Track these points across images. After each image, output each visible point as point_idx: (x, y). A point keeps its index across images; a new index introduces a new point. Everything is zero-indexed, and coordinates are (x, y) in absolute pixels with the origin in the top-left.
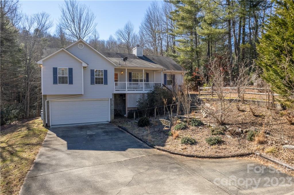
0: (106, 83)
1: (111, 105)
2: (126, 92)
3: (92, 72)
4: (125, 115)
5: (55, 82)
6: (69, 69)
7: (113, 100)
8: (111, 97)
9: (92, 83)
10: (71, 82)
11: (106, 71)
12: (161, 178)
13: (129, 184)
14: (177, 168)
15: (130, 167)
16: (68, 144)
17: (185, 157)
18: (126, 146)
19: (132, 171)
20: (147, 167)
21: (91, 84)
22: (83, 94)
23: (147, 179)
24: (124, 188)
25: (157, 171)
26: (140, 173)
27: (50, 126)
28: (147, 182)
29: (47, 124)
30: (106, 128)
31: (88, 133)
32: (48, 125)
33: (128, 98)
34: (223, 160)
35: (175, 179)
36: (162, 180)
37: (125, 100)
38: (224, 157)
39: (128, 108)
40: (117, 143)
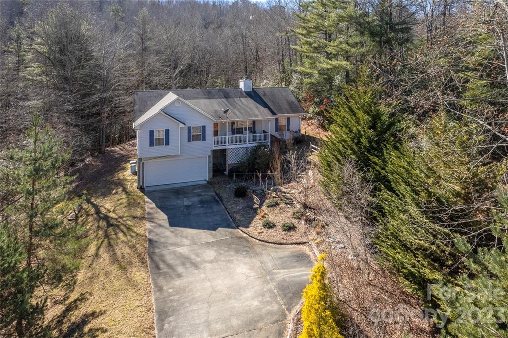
0: (204, 139)
1: (210, 162)
2: (227, 147)
3: (189, 129)
4: (225, 173)
5: (151, 144)
6: (166, 130)
7: (212, 156)
8: (210, 154)
9: (189, 140)
10: (167, 143)
11: (204, 127)
12: (232, 258)
13: (211, 262)
14: (246, 251)
15: (215, 248)
16: (168, 219)
17: (258, 241)
18: (217, 225)
19: (216, 251)
20: (227, 249)
21: (188, 142)
22: (179, 154)
23: (223, 259)
24: (208, 264)
25: (232, 253)
26: (220, 254)
27: (144, 188)
28: (223, 261)
29: (141, 186)
30: (203, 193)
31: (185, 204)
32: (143, 187)
33: (228, 154)
34: (283, 246)
35: (241, 260)
36: (232, 260)
37: (225, 155)
38: (286, 244)
39: (229, 164)
40: (210, 220)
